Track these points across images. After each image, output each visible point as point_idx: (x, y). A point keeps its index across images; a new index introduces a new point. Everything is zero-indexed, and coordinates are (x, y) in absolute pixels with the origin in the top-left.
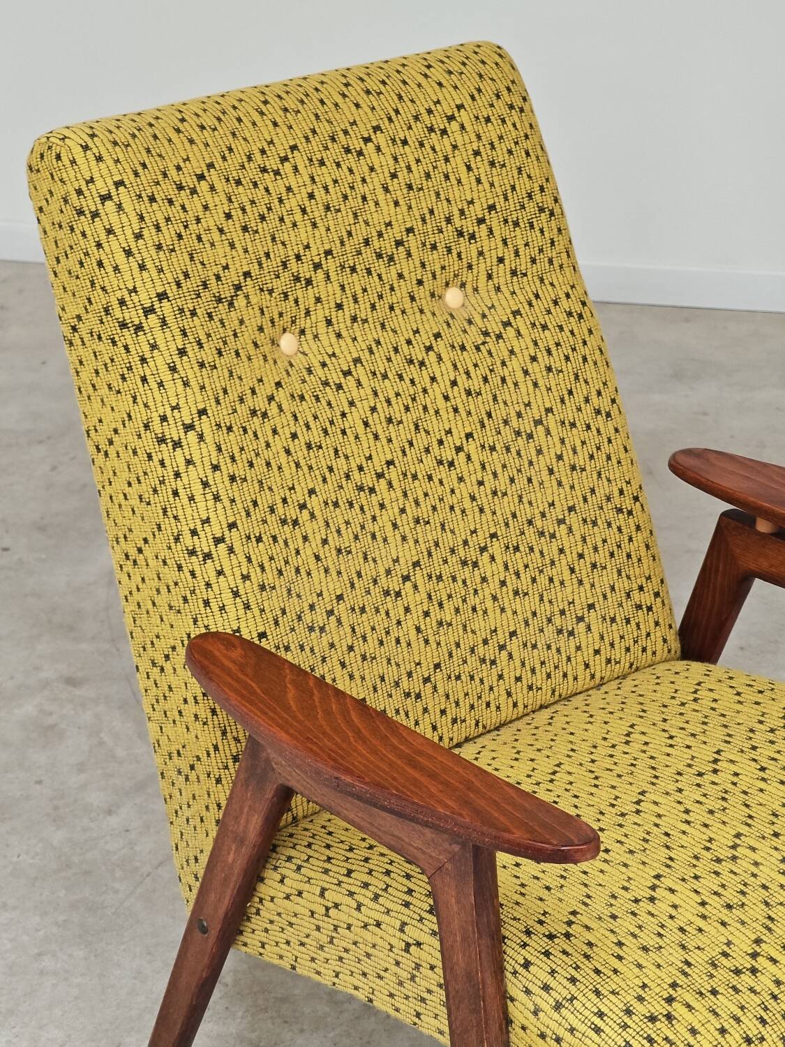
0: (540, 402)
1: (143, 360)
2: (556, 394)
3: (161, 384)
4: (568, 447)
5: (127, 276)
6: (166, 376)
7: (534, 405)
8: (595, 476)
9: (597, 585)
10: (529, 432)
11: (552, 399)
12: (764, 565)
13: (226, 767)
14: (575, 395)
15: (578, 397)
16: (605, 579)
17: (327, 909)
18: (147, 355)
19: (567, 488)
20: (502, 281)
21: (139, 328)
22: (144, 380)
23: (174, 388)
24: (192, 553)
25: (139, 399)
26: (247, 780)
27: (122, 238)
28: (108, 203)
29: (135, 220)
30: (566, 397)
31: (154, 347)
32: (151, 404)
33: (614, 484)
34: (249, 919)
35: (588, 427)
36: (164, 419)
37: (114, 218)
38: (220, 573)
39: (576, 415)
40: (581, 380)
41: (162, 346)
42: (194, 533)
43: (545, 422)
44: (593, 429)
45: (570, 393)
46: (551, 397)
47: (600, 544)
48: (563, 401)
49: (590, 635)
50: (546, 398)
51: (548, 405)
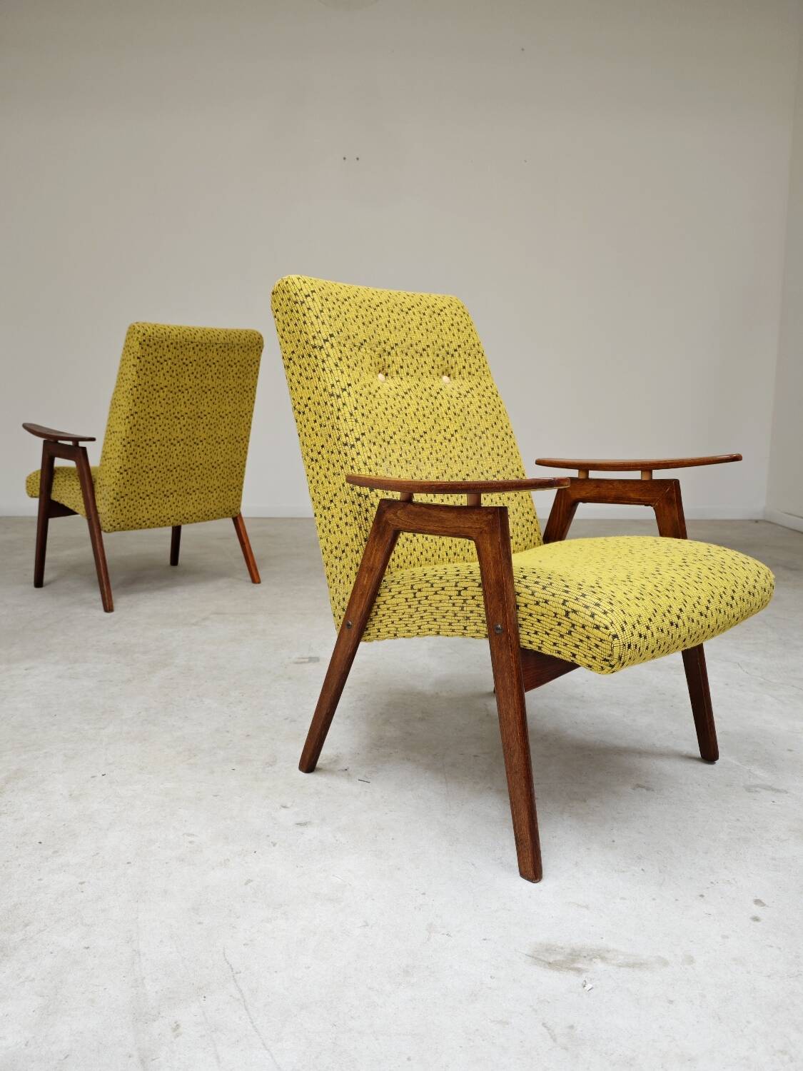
0: (484, 425)
1: (323, 361)
2: (490, 423)
3: (331, 371)
5: (317, 326)
6: (334, 368)
7: (481, 425)
10: (480, 435)
11: (488, 425)
12: (583, 494)
13: (361, 545)
15: (498, 426)
17: (415, 594)
18: (325, 359)
20: (465, 376)
21: (321, 347)
22: (324, 370)
23: (337, 373)
24: (346, 445)
25: (321, 379)
26: (375, 538)
27: (314, 311)
28: (308, 298)
29: (320, 305)
31: (328, 355)
32: (327, 379)
34: (371, 620)
36: (333, 386)
37: (311, 304)
38: (358, 454)
39: (498, 433)
40: (499, 420)
41: (332, 355)
42: (346, 435)
43: (486, 433)
45: (495, 424)
48: (492, 426)
50: (486, 424)
51: (487, 427)
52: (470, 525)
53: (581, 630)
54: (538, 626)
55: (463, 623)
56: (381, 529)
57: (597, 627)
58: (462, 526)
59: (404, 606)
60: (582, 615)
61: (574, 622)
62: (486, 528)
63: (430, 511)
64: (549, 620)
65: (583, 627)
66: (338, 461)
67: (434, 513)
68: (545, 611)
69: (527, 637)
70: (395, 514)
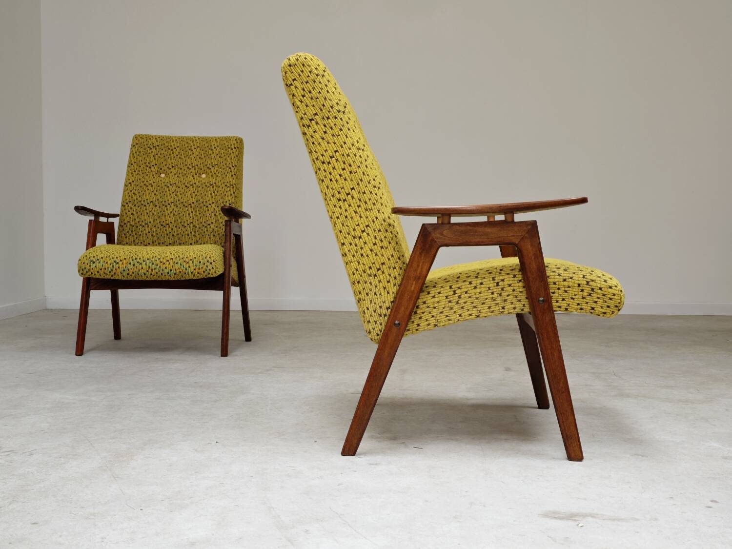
1: (347, 123)
17: (455, 291)
36: (358, 142)
52: (512, 234)
53: (599, 291)
54: (565, 295)
55: (501, 304)
56: (427, 246)
57: (610, 287)
58: (506, 236)
59: (445, 302)
60: (599, 282)
61: (593, 287)
62: (527, 235)
63: (475, 229)
64: (574, 290)
65: (600, 289)
66: (370, 199)
67: (480, 229)
68: (570, 284)
69: (557, 304)
70: (441, 234)
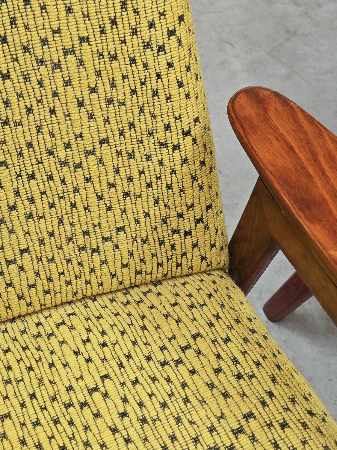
0: (73, 29)
2: (95, 22)
4: (106, 80)
7: (65, 32)
8: (136, 111)
9: (129, 211)
10: (56, 61)
11: (89, 27)
14: (120, 26)
15: (124, 28)
16: (139, 206)
19: (100, 121)
30: (108, 27)
33: (159, 119)
35: (133, 61)
39: (118, 47)
40: (130, 9)
43: (77, 52)
44: (139, 62)
45: (114, 22)
46: (89, 26)
47: (136, 175)
48: (103, 31)
49: (117, 252)
50: (82, 26)
51: (84, 34)
